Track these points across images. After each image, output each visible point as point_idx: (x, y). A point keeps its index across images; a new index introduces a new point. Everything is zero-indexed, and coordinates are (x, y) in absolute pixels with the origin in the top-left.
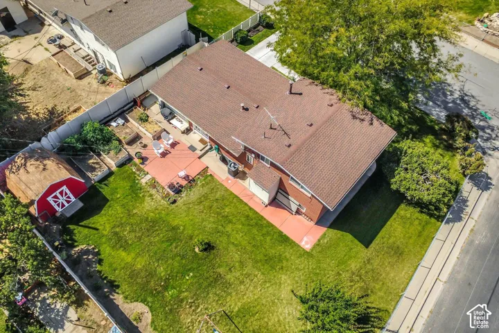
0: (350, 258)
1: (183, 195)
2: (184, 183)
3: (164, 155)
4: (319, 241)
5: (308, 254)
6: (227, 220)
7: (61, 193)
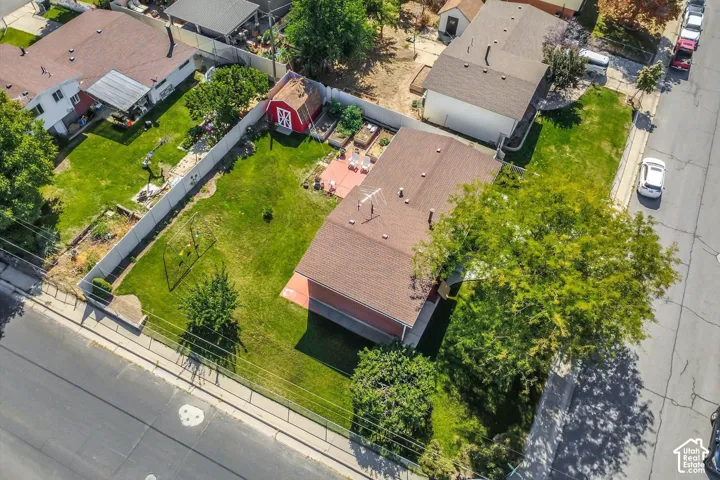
0: (280, 332)
1: (316, 192)
2: (327, 189)
3: (352, 168)
4: (292, 303)
5: (277, 294)
6: (298, 227)
7: (286, 114)
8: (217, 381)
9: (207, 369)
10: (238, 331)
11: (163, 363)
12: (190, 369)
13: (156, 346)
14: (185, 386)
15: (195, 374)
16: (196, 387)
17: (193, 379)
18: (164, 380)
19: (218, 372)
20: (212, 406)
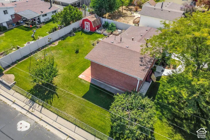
0: (76, 90)
7: (88, 24)
8: (41, 111)
9: (37, 105)
10: (56, 90)
11: (17, 101)
12: (29, 105)
13: (17, 94)
14: (24, 112)
15: (31, 107)
16: (30, 113)
17: (29, 109)
18: (15, 109)
19: (43, 106)
20: (35, 122)
